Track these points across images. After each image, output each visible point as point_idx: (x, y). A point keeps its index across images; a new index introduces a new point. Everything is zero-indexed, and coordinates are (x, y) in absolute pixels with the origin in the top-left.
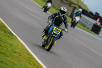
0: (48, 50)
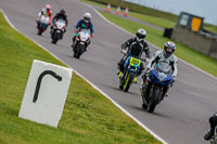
0: (126, 90)
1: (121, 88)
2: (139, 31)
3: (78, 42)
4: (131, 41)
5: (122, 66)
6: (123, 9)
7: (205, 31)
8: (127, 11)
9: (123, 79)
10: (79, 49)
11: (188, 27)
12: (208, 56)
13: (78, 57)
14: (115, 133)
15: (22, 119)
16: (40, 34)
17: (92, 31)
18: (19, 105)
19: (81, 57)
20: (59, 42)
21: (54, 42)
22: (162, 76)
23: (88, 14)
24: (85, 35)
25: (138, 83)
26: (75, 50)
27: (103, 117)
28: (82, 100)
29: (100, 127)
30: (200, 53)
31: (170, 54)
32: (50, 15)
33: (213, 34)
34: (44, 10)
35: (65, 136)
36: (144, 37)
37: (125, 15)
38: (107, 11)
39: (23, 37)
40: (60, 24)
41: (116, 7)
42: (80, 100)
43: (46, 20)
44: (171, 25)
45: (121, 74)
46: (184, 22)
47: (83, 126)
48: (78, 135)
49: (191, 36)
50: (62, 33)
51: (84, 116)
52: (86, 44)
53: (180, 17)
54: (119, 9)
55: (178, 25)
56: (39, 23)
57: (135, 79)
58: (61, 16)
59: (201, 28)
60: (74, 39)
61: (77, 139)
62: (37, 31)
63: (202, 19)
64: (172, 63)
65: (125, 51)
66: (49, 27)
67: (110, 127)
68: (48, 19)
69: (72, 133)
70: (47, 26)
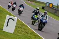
1: (32, 24)
2: (37, 8)
3: (20, 11)
4: (35, 11)
5: (32, 18)
6: (31, 1)
7: (53, 7)
8: (32, 2)
9: (33, 21)
10: (20, 13)
11: (49, 6)
12: (54, 14)
13: (20, 15)
14: (29, 35)
15: (3, 31)
16: (9, 8)
17: (23, 8)
18: (3, 27)
19: (21, 15)
20: (14, 11)
21: (13, 11)
22: (44, 21)
23: (22, 3)
24: (22, 9)
25: (37, 23)
26: (19, 13)
27: (26, 31)
28: (20, 26)
29: (25, 33)
30: (52, 13)
31: (46, 14)
32: (12, 3)
33: (55, 8)
34: (10, 2)
35: (15, 36)
36: (38, 9)
37: (32, 3)
38: (27, 2)
39: (4, 9)
40: (15, 6)
41: (29, 1)
42: (19, 26)
43: (10, 5)
44: (44, 6)
45: (32, 20)
46: (47, 5)
47: (20, 33)
48: (19, 36)
49: (50, 8)
50: (15, 8)
51: (21, 30)
52: (22, 11)
53: (46, 4)
54: (30, 1)
55: (46, 6)
56: (9, 6)
57: (36, 21)
58: (15, 3)
59: (52, 7)
60: (19, 10)
61: (18, 37)
62: (8, 8)
63: (52, 4)
64: (46, 17)
65: (33, 14)
66: (11, 7)
67: (27, 33)
68: (11, 4)
69: (17, 35)
70: (11, 6)
